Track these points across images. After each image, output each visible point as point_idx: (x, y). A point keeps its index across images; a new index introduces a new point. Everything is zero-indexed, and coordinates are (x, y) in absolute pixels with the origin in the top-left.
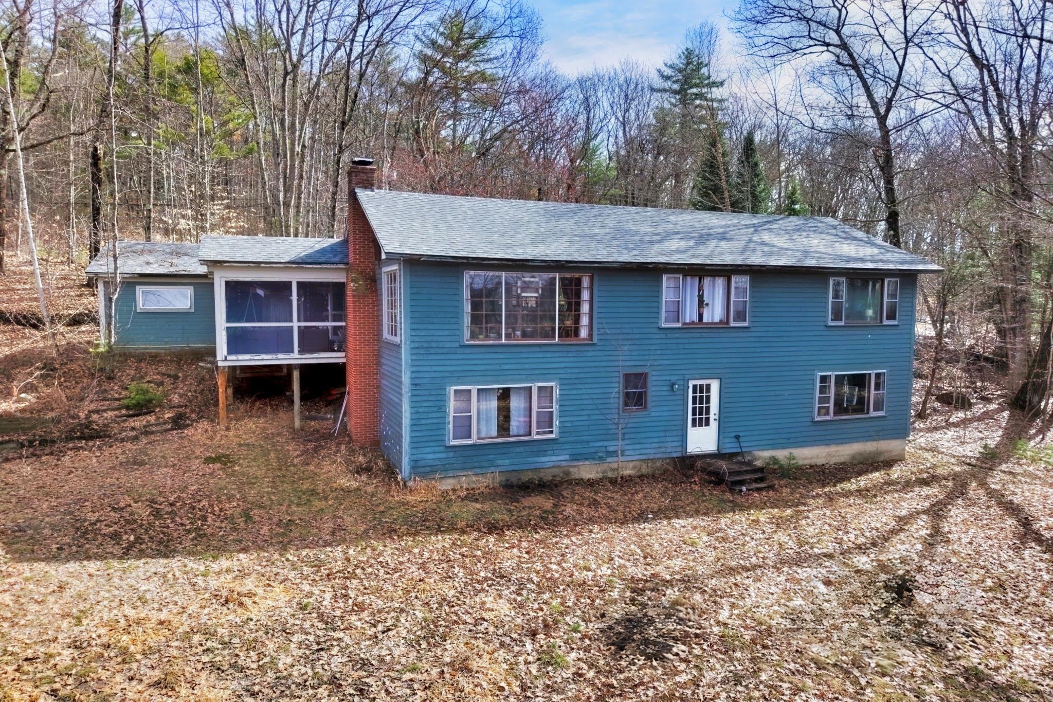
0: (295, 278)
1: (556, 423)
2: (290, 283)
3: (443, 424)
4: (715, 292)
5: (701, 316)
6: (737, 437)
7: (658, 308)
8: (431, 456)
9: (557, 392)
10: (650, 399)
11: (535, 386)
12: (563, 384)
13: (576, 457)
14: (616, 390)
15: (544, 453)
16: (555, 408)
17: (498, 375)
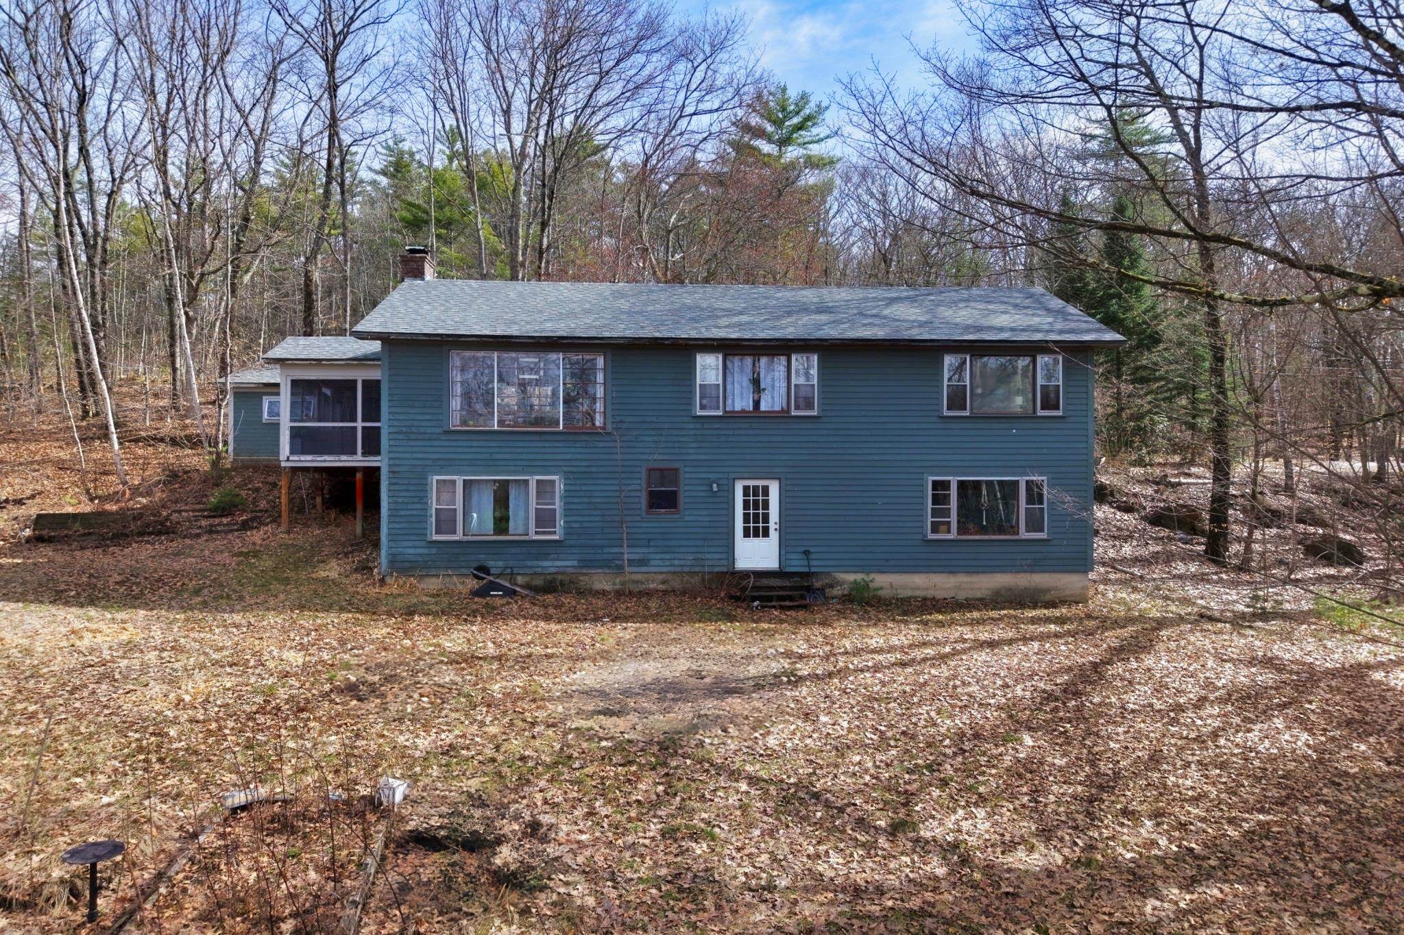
0: (360, 375)
1: (560, 522)
2: (355, 381)
3: (424, 518)
4: (774, 373)
5: (757, 404)
6: (807, 553)
7: (692, 392)
8: (411, 550)
9: (560, 487)
10: (682, 500)
11: (533, 480)
12: (567, 477)
13: (586, 564)
14: (638, 489)
15: (546, 556)
16: (558, 505)
17: (490, 465)
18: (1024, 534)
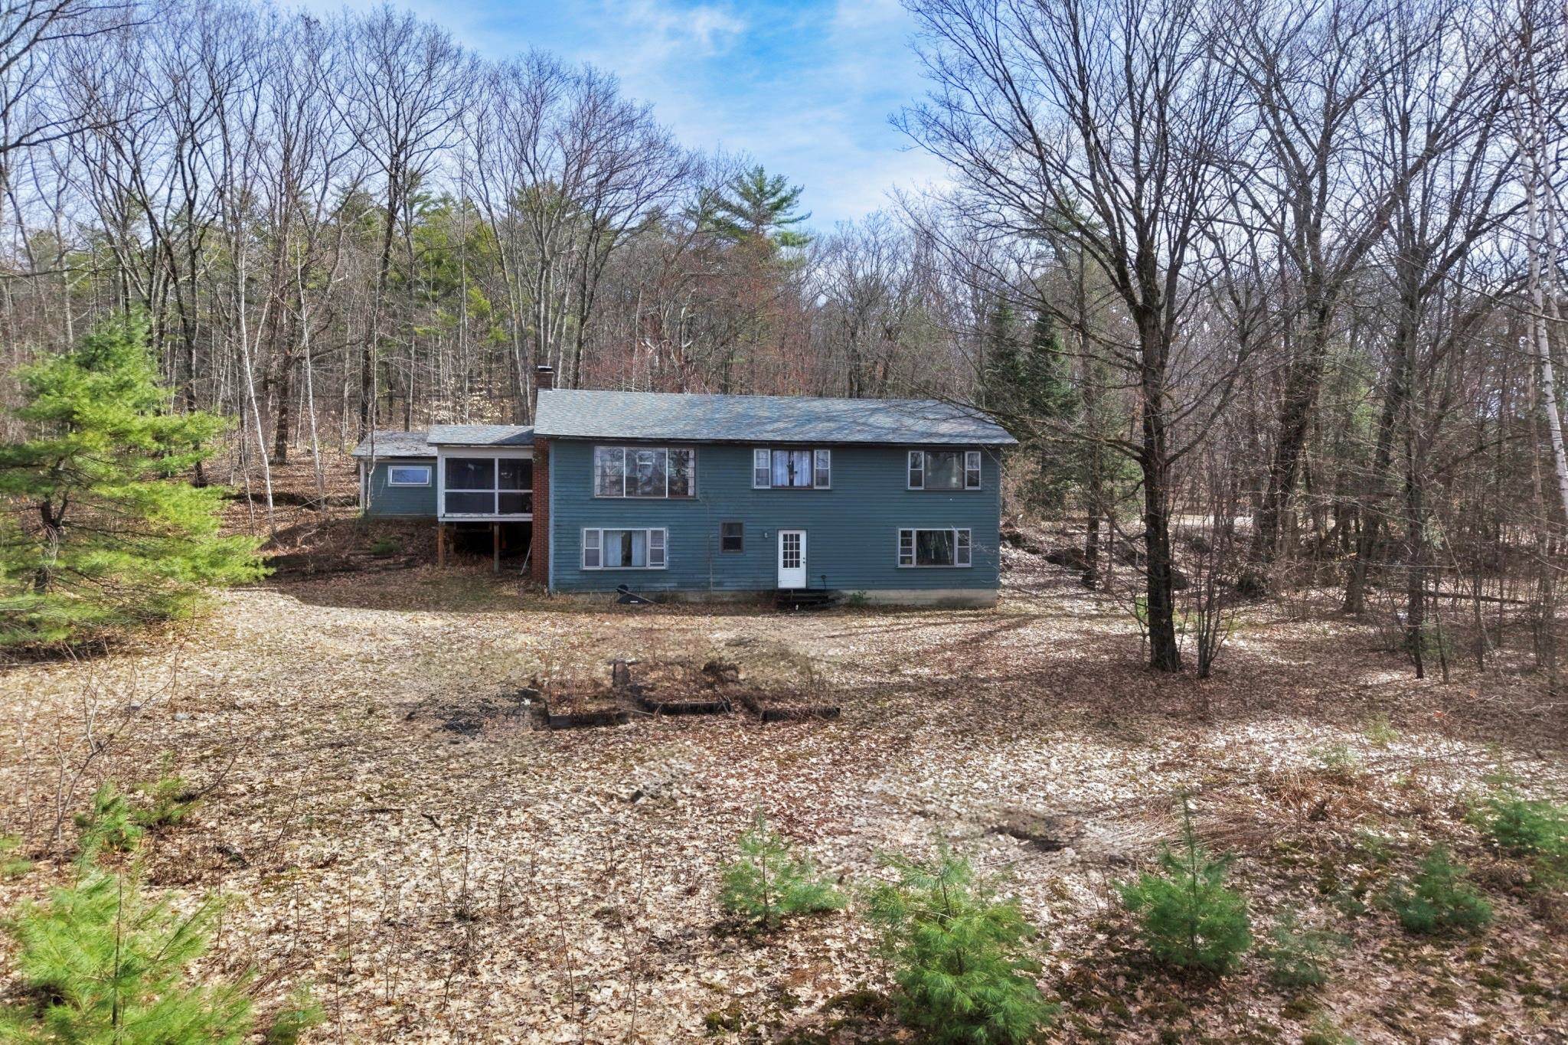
0: (497, 456)
1: (666, 558)
2: (493, 461)
3: (577, 555)
4: (802, 462)
5: (791, 481)
6: (823, 577)
7: (751, 474)
8: (568, 576)
9: (666, 535)
10: (744, 544)
11: (649, 530)
12: (671, 529)
13: (682, 585)
14: (717, 535)
15: (657, 580)
16: (665, 547)
17: (620, 521)
18: (957, 565)
